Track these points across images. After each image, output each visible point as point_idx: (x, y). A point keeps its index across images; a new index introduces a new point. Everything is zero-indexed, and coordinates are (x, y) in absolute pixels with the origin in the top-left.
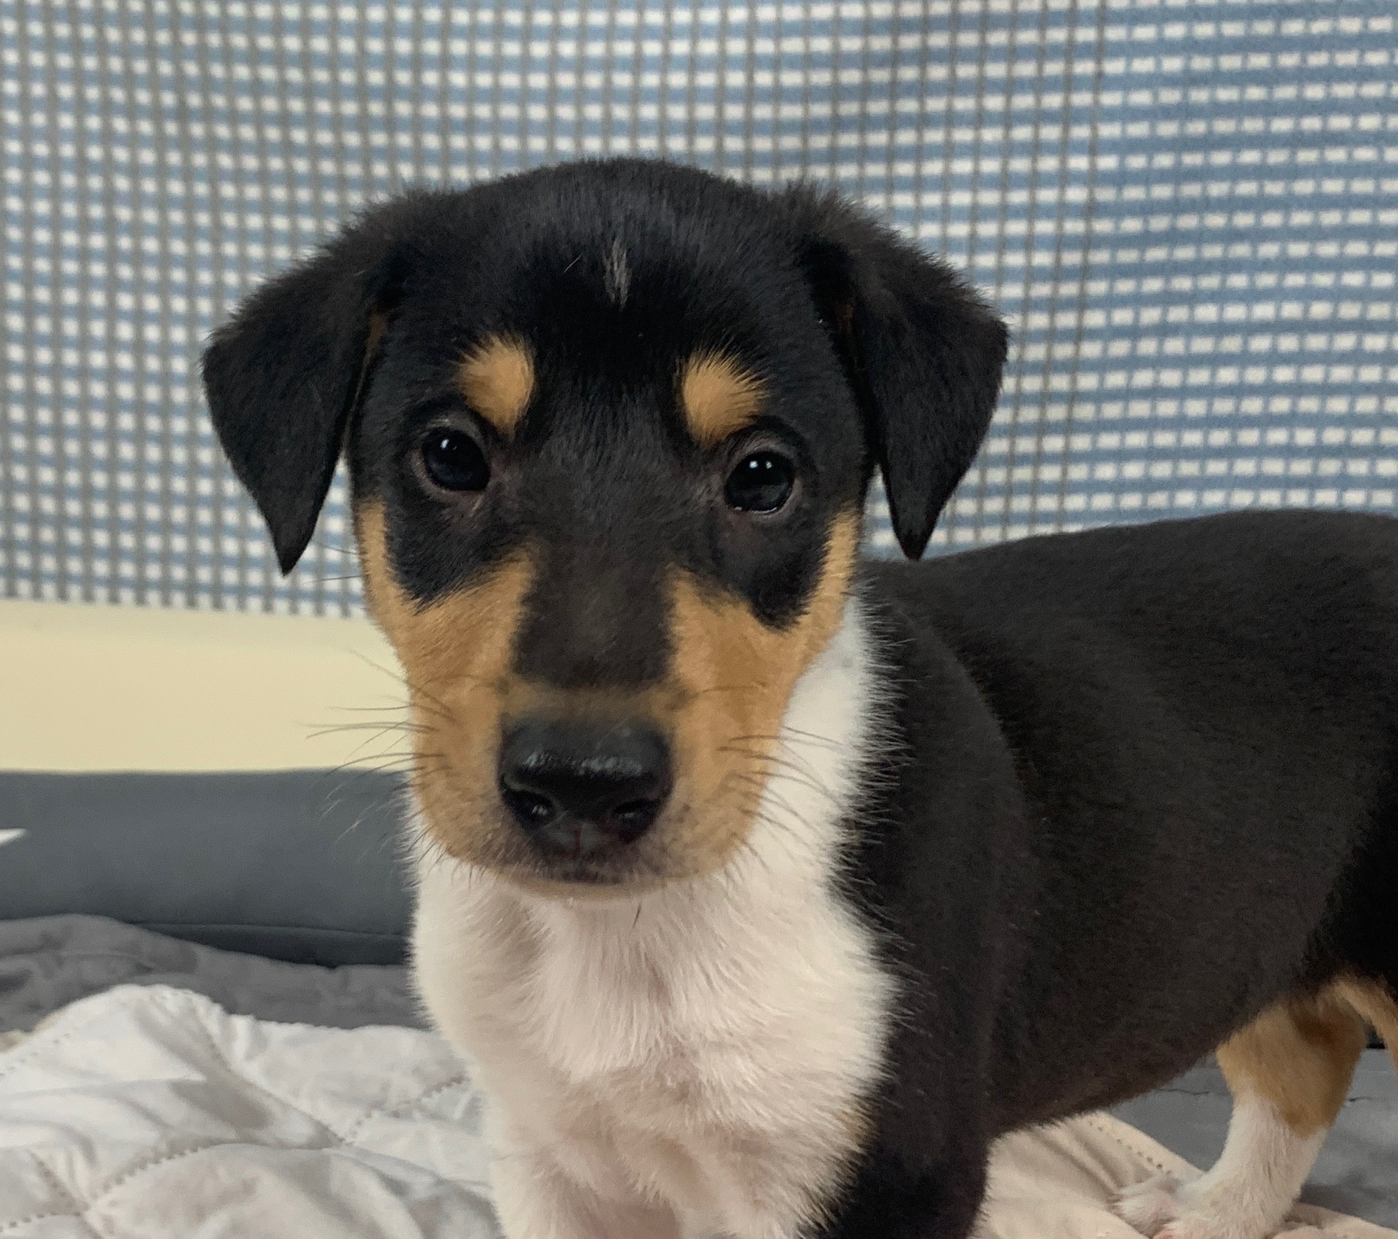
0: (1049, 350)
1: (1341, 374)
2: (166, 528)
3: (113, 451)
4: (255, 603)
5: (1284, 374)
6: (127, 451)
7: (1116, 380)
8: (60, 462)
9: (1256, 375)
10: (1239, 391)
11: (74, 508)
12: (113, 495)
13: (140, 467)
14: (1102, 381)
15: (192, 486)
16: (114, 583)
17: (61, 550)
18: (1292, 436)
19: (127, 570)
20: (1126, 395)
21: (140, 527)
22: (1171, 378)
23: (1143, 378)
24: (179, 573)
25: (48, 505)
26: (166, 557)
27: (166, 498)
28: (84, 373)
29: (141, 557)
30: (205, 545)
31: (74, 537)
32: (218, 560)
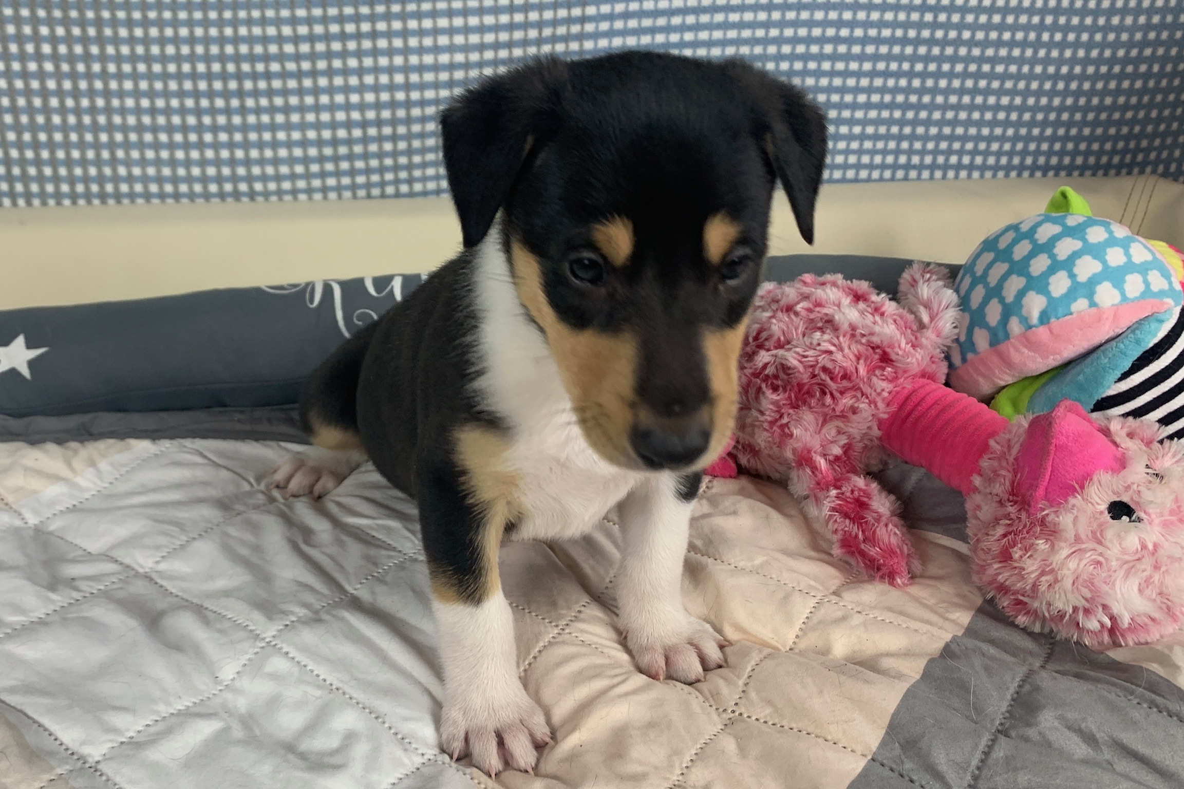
2: (84, 162)
3: (48, 120)
4: (140, 201)
5: (689, 36)
6: (56, 119)
8: (18, 128)
11: (29, 154)
12: (51, 145)
13: (65, 128)
16: (58, 196)
17: (25, 179)
21: (69, 163)
25: (14, 153)
26: (86, 180)
29: (72, 180)
32: (116, 179)
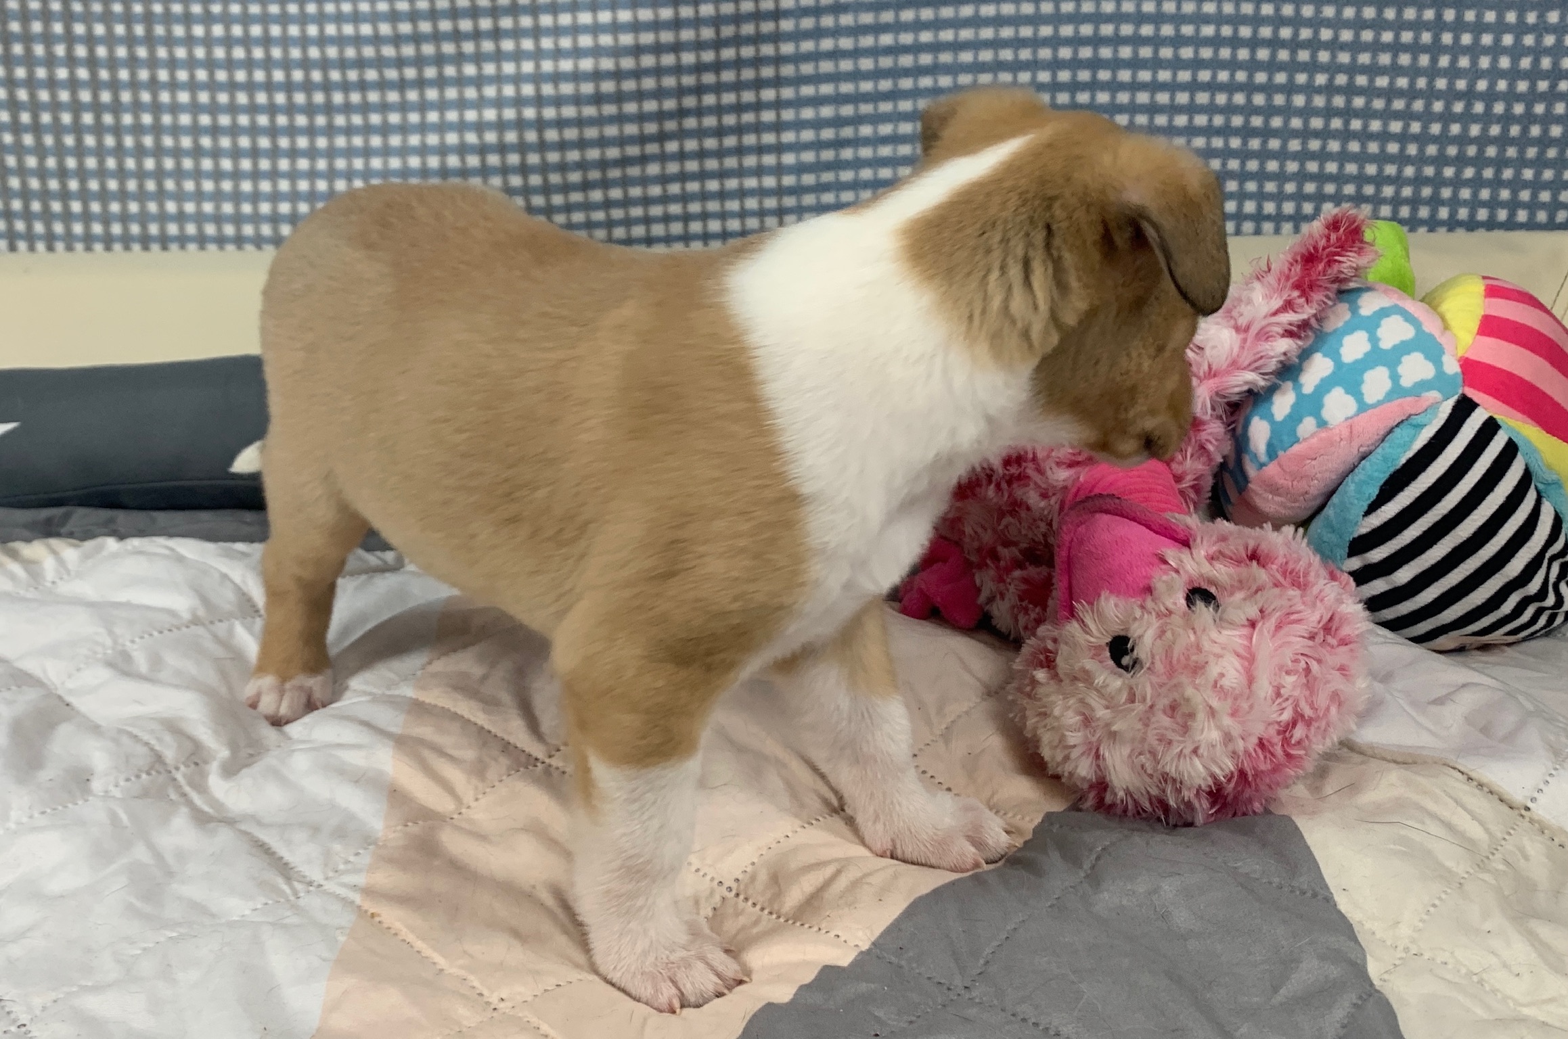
0: (757, 27)
1: (966, 34)
3: (79, 141)
4: (192, 247)
5: (926, 37)
7: (807, 46)
8: (41, 152)
9: (907, 38)
10: (896, 50)
11: (54, 184)
14: (797, 47)
15: (140, 164)
16: (88, 239)
17: (47, 216)
18: (936, 81)
19: (97, 228)
20: (816, 56)
22: (846, 43)
23: (827, 44)
24: (135, 229)
25: (34, 184)
27: (121, 174)
28: (52, 84)
30: (152, 207)
31: (56, 206)
